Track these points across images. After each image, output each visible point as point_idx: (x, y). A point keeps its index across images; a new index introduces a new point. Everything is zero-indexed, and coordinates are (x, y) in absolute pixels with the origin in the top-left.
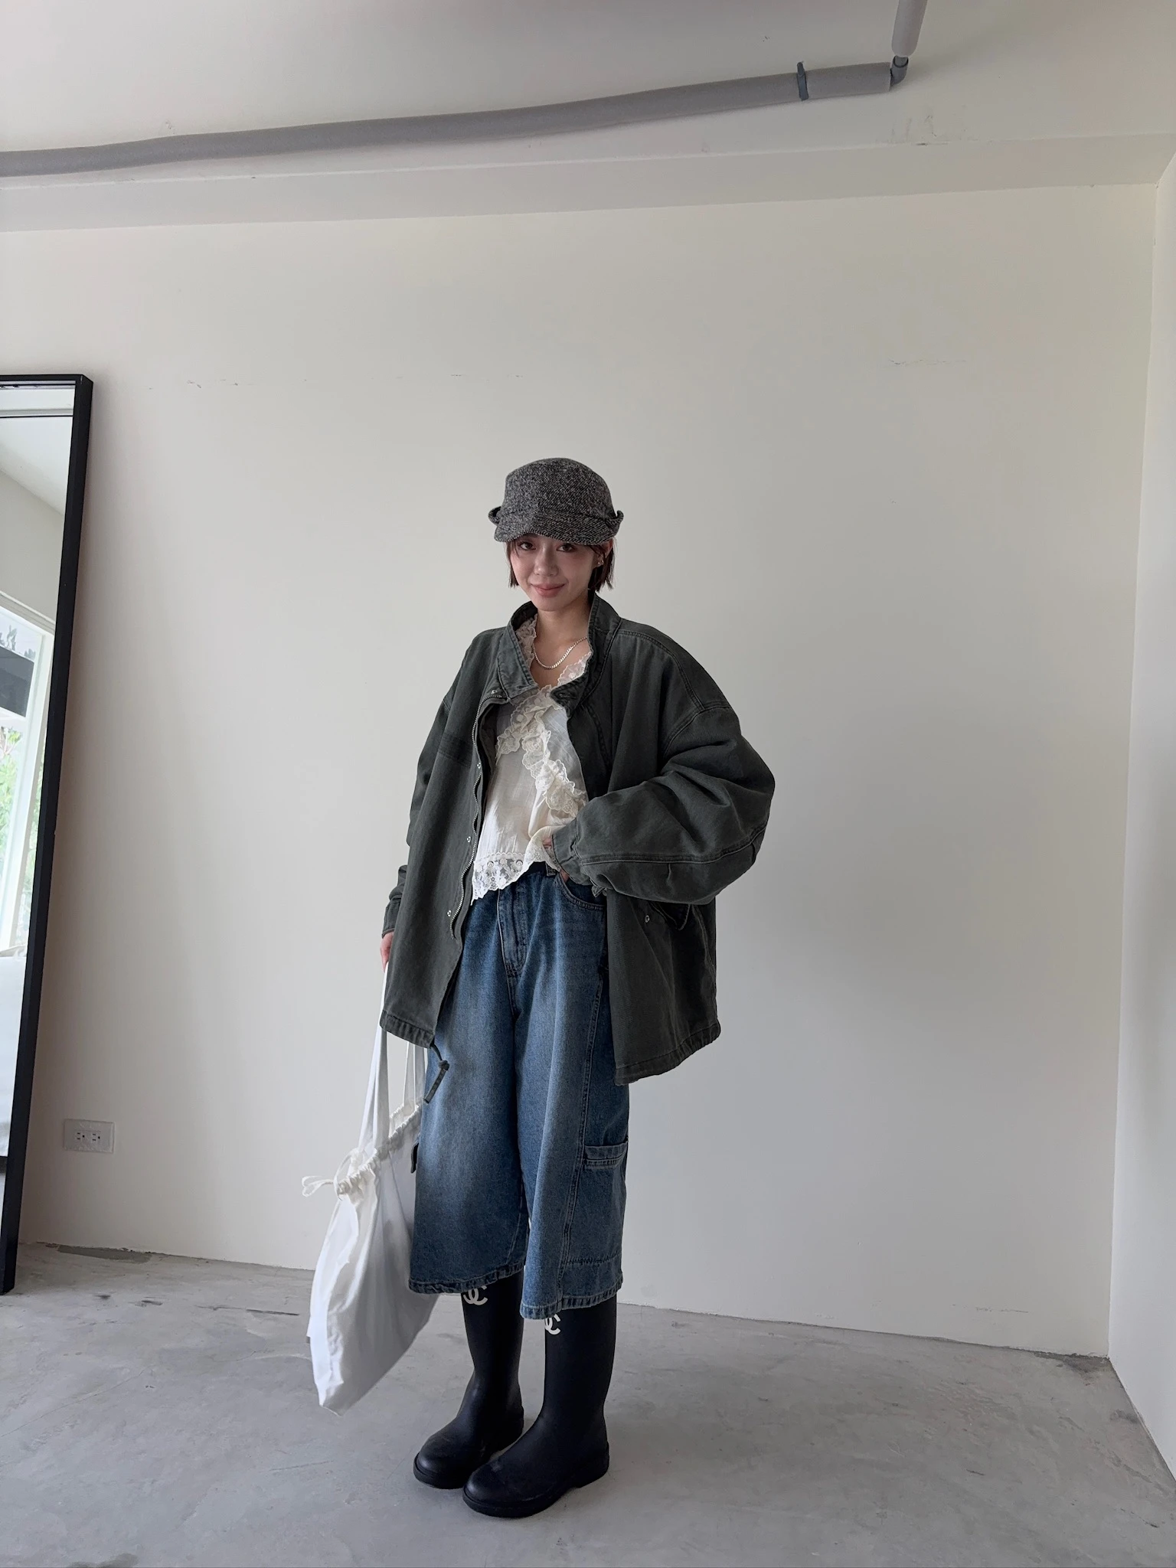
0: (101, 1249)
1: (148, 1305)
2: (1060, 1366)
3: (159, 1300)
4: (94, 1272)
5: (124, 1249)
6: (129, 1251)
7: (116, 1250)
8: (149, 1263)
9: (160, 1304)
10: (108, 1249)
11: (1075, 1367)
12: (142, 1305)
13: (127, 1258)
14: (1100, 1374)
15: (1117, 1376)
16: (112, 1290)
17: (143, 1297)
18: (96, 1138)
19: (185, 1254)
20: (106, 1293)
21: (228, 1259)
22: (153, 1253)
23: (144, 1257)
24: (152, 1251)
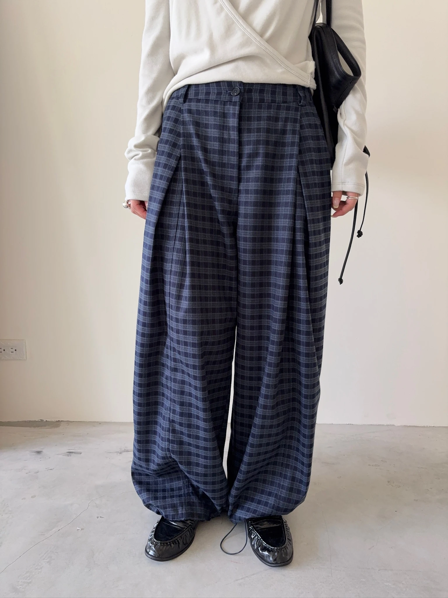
0: (25, 422)
1: (73, 454)
3: (79, 451)
4: (25, 436)
5: (41, 420)
6: (45, 421)
7: (35, 421)
8: (61, 427)
9: (81, 453)
10: (30, 421)
12: (68, 456)
13: (45, 426)
16: (42, 448)
17: (65, 450)
18: (13, 350)
19: (85, 421)
20: (38, 449)
21: (113, 421)
22: (61, 421)
23: (57, 424)
24: (60, 420)
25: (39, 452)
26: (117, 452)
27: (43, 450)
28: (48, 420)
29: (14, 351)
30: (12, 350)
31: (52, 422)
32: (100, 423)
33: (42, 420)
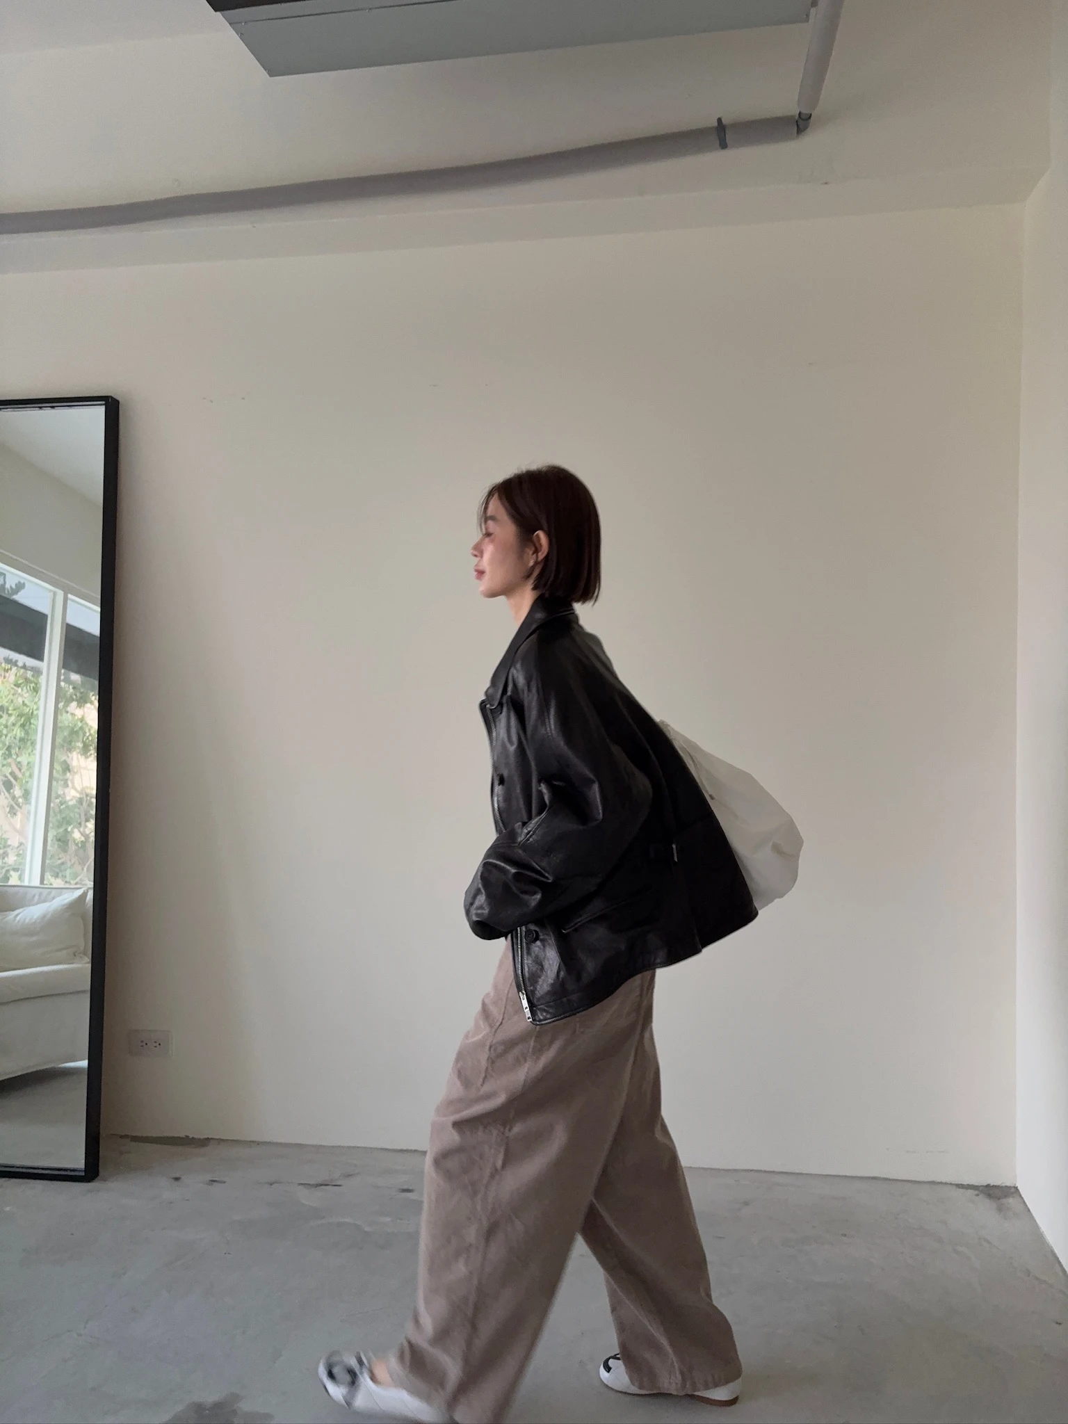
0: (166, 1138)
1: (215, 1184)
3: (223, 1179)
4: (165, 1157)
6: (191, 1137)
7: (179, 1138)
8: (209, 1147)
9: (224, 1183)
10: (173, 1138)
12: (210, 1184)
13: (190, 1144)
14: (1010, 1200)
15: (1024, 1202)
16: (181, 1173)
17: (208, 1177)
18: (157, 1044)
19: (238, 1138)
20: (177, 1175)
21: (275, 1141)
22: (211, 1139)
23: (205, 1142)
24: (210, 1137)
25: (177, 1179)
26: (267, 1183)
27: (183, 1177)
28: (195, 1137)
29: (158, 1046)
30: (155, 1044)
31: (199, 1139)
32: (259, 1143)
33: (187, 1137)
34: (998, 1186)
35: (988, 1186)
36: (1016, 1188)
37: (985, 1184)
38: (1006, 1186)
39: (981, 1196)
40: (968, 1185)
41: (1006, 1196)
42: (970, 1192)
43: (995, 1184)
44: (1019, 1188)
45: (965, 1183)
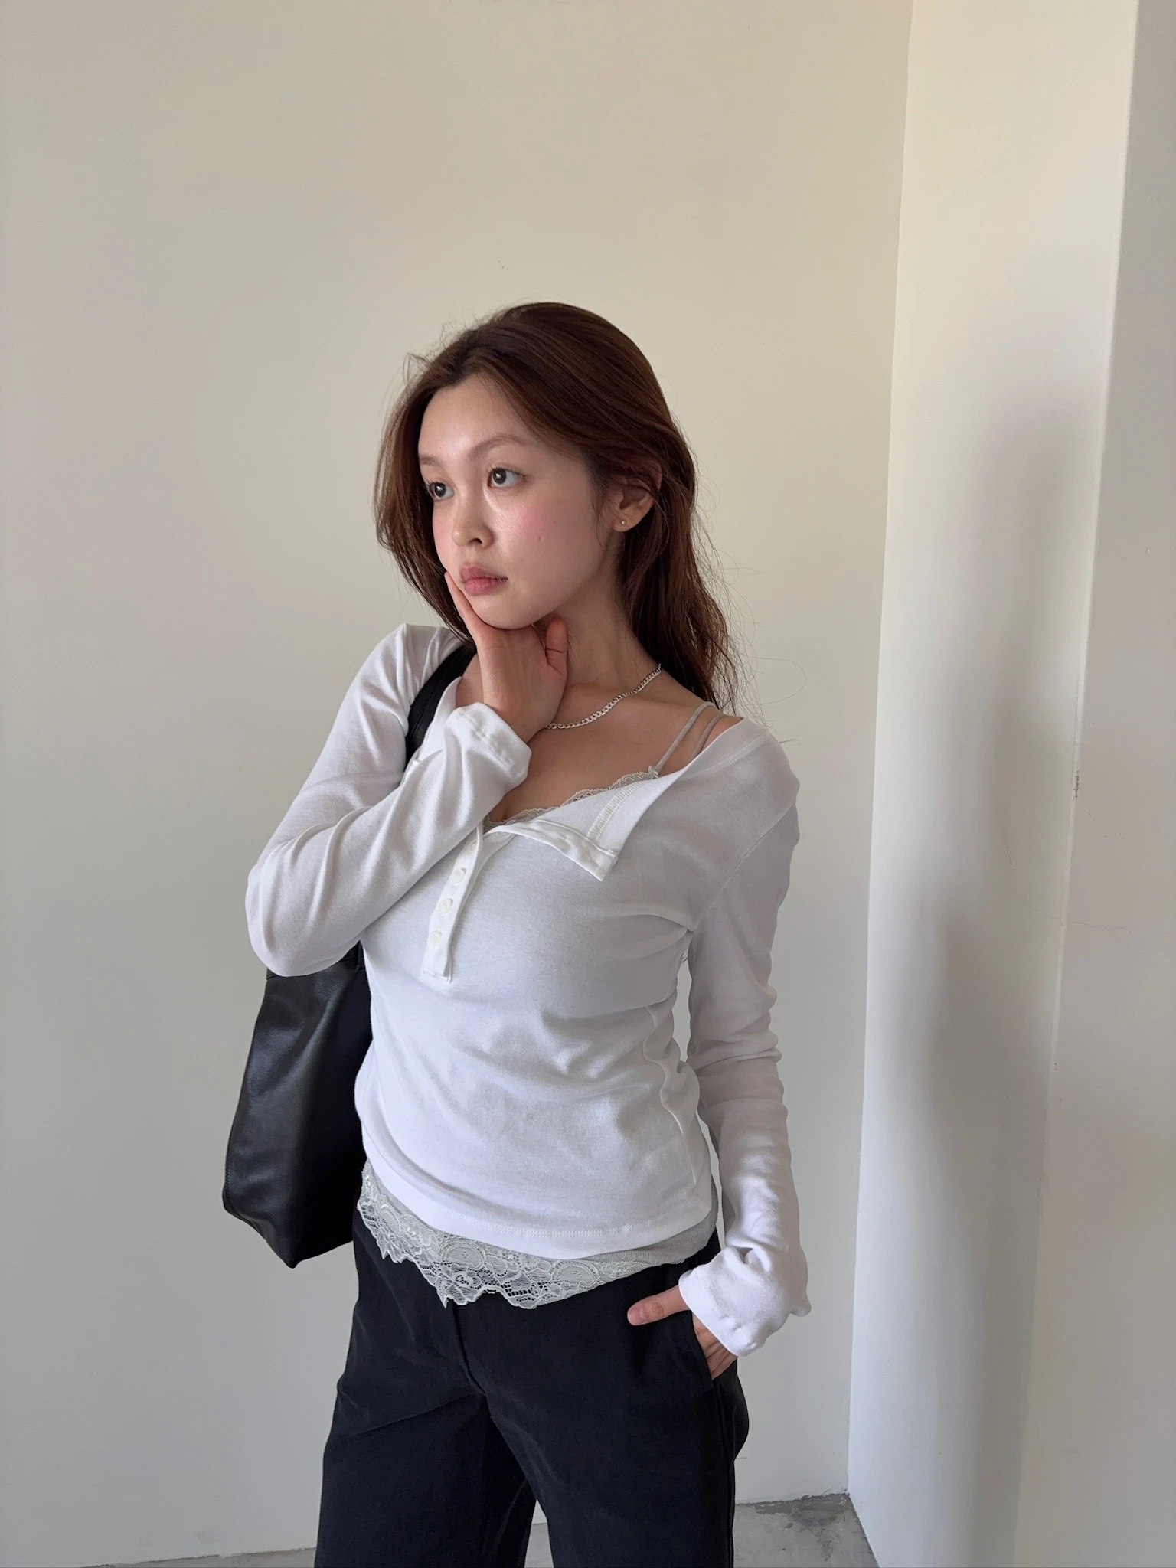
2: (790, 1526)
11: (809, 1523)
14: (840, 1527)
15: (861, 1526)
34: (820, 1497)
35: (805, 1498)
36: (847, 1497)
37: (800, 1497)
38: (831, 1495)
39: (796, 1526)
40: (774, 1502)
41: (833, 1519)
42: (779, 1520)
43: (815, 1495)
44: (851, 1497)
45: (771, 1501)
